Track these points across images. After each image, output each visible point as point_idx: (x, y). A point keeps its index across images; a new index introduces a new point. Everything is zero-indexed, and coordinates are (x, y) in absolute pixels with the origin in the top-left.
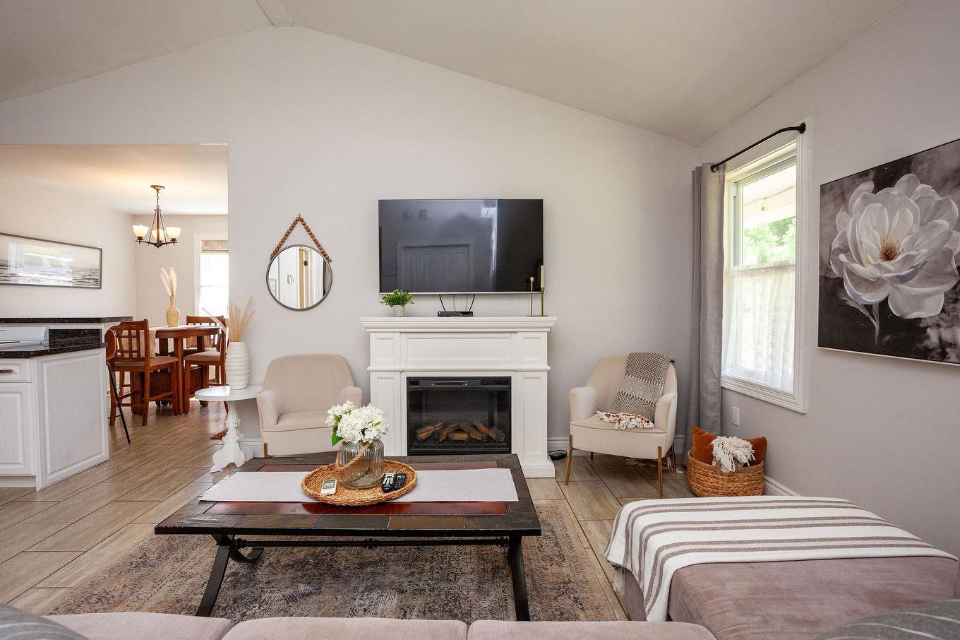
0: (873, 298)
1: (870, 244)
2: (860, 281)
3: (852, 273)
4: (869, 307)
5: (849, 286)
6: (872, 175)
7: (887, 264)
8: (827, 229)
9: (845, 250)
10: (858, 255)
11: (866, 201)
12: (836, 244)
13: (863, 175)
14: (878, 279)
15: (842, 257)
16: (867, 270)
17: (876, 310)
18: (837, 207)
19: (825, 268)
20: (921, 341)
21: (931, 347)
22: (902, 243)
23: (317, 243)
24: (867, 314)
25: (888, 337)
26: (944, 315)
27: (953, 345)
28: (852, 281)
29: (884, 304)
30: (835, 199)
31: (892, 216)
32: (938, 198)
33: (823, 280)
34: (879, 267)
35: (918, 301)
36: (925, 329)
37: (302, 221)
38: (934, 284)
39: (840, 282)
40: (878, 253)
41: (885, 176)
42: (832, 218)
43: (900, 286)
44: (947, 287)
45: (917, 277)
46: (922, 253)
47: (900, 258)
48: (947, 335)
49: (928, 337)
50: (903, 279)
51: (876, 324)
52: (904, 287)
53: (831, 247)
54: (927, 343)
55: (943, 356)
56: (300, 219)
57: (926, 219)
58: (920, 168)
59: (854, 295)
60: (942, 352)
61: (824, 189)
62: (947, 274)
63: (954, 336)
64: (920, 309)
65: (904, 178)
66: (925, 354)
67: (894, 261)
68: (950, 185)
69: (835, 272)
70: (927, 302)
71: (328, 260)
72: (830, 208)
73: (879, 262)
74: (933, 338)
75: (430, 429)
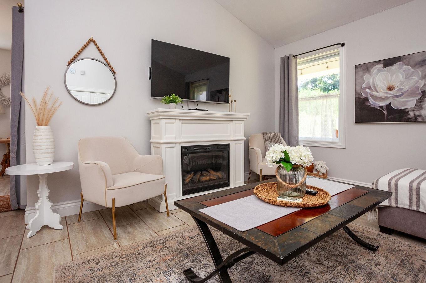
0: (384, 103)
1: (382, 85)
3: (372, 96)
4: (382, 107)
5: (371, 100)
6: (382, 62)
7: (390, 92)
8: (358, 81)
9: (370, 88)
10: (375, 89)
11: (379, 71)
12: (364, 86)
13: (378, 62)
14: (386, 97)
15: (368, 90)
16: (381, 94)
17: (385, 108)
18: (365, 73)
19: (357, 94)
20: (407, 116)
21: (410, 117)
22: (397, 85)
23: (106, 60)
24: (380, 109)
25: (391, 116)
26: (416, 107)
27: (420, 116)
28: (373, 99)
29: (389, 105)
30: (364, 70)
31: (392, 76)
32: (413, 70)
33: (357, 99)
34: (386, 93)
35: (405, 103)
36: (408, 112)
37: (94, 42)
38: (411, 97)
39: (367, 99)
40: (385, 88)
41: (388, 63)
42: (362, 77)
43: (396, 99)
44: (418, 98)
45: (403, 96)
46: (406, 88)
47: (396, 89)
48: (417, 113)
49: (409, 114)
50: (397, 97)
51: (385, 113)
52: (398, 99)
53: (361, 87)
54: (409, 116)
56: (91, 41)
57: (408, 77)
58: (405, 60)
59: (374, 103)
60: (416, 119)
61: (356, 67)
62: (418, 94)
63: (420, 113)
64: (405, 105)
65: (397, 63)
66: (409, 120)
67: (393, 91)
68: (418, 66)
69: (364, 96)
70: (409, 103)
71: (114, 72)
72: (361, 73)
73: (386, 91)
74: (412, 114)
75: (189, 176)
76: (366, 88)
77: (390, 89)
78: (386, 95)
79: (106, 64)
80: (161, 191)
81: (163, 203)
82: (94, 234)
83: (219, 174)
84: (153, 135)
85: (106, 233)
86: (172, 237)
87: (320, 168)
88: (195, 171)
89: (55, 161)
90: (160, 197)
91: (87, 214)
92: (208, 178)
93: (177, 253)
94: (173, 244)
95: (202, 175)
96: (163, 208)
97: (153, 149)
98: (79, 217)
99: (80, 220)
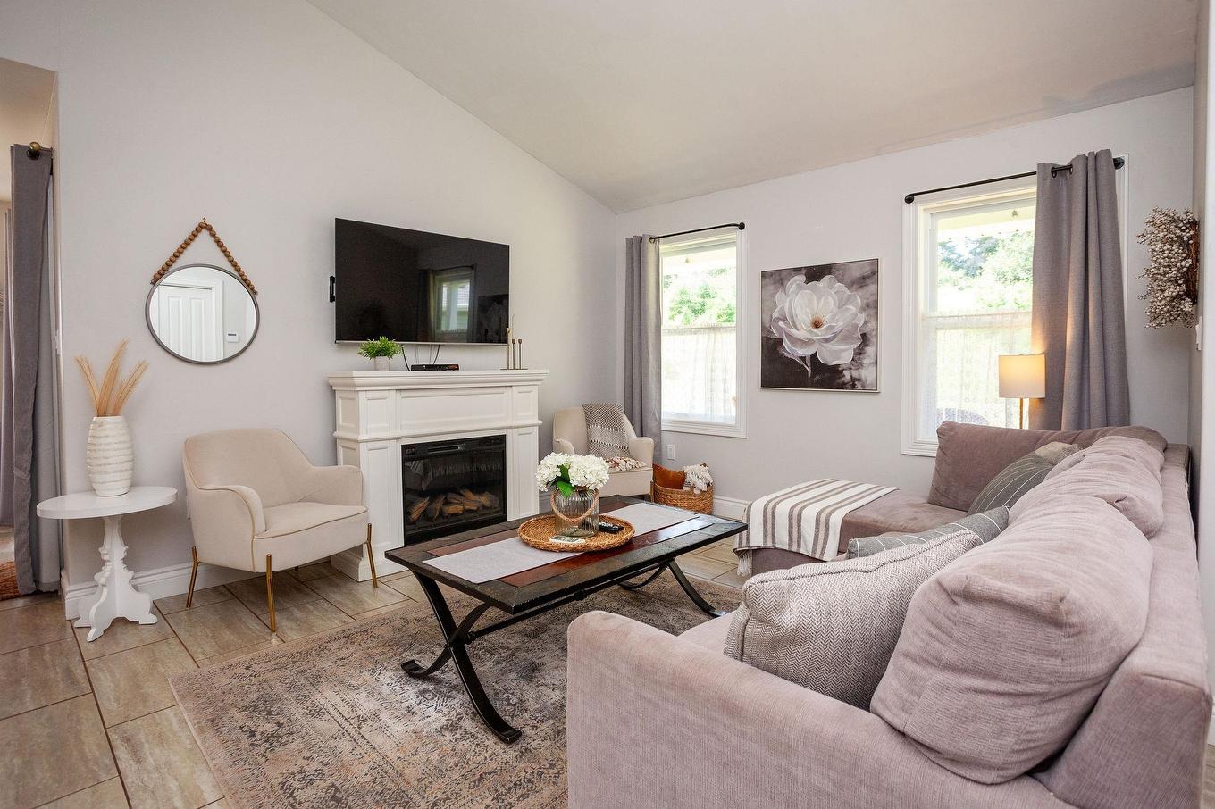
0: (806, 352)
1: (803, 316)
2: (794, 340)
3: (789, 336)
4: (803, 359)
5: (787, 344)
6: (804, 271)
7: (815, 330)
8: (767, 304)
9: (784, 320)
10: (794, 323)
11: (800, 288)
12: (776, 314)
13: (798, 270)
14: (810, 340)
15: (781, 324)
16: (803, 332)
17: (808, 360)
18: (777, 289)
19: (765, 330)
20: (840, 378)
21: (846, 381)
22: (826, 319)
24: (801, 363)
25: (817, 377)
26: (853, 362)
27: (859, 379)
28: (789, 341)
29: (814, 356)
30: (775, 283)
31: (819, 299)
32: (848, 292)
33: (765, 339)
34: (810, 332)
35: (837, 354)
36: (842, 371)
37: (210, 228)
38: (847, 344)
39: (779, 342)
40: (809, 323)
41: (815, 274)
42: (773, 296)
43: (825, 344)
44: (856, 346)
45: (836, 339)
46: (839, 325)
47: (825, 327)
48: (855, 374)
49: (844, 376)
50: (827, 340)
51: (809, 370)
52: (828, 345)
53: (771, 317)
54: (843, 379)
55: (853, 386)
56: (204, 226)
57: (842, 305)
58: (837, 273)
59: (792, 351)
60: (853, 385)
61: (764, 274)
62: (856, 339)
63: (860, 375)
64: (838, 358)
65: (827, 277)
66: (843, 386)
67: (820, 329)
68: (856, 286)
69: (776, 334)
70: (843, 354)
71: (252, 292)
72: (771, 288)
73: (811, 328)
74: (847, 376)
75: (420, 506)
76: (779, 319)
77: (817, 324)
78: (809, 336)
79: (236, 274)
80: (359, 538)
81: (364, 564)
82: (228, 626)
83: (485, 499)
84: (340, 421)
85: (253, 624)
86: (383, 621)
87: (695, 479)
88: (432, 493)
89: (134, 484)
90: (357, 551)
91: (203, 592)
92: (459, 508)
93: (391, 643)
94: (386, 632)
95: (447, 503)
96: (364, 572)
97: (341, 451)
98: (189, 600)
99: (189, 604)
